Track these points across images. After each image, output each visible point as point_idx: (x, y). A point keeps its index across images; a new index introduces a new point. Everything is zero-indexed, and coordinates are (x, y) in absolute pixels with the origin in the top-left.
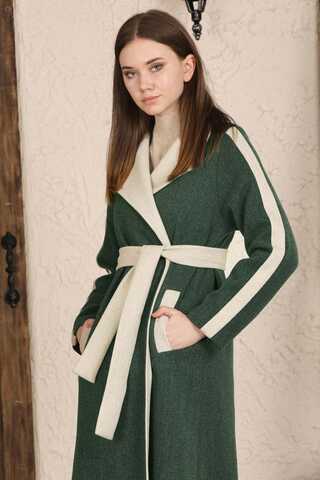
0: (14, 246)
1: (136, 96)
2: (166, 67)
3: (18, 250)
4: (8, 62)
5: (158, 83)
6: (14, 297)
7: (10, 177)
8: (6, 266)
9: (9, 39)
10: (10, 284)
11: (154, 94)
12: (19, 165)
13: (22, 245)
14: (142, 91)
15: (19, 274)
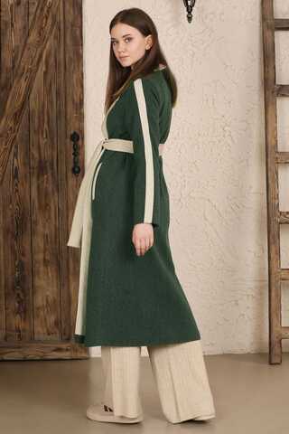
0: (78, 139)
1: (117, 55)
2: (134, 40)
3: (80, 142)
4: (78, 32)
5: (129, 49)
6: (77, 169)
7: (77, 99)
8: (72, 151)
9: (79, 19)
10: (75, 163)
11: (126, 54)
12: (82, 93)
13: (83, 139)
14: (120, 53)
15: (80, 157)
